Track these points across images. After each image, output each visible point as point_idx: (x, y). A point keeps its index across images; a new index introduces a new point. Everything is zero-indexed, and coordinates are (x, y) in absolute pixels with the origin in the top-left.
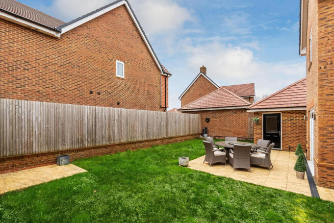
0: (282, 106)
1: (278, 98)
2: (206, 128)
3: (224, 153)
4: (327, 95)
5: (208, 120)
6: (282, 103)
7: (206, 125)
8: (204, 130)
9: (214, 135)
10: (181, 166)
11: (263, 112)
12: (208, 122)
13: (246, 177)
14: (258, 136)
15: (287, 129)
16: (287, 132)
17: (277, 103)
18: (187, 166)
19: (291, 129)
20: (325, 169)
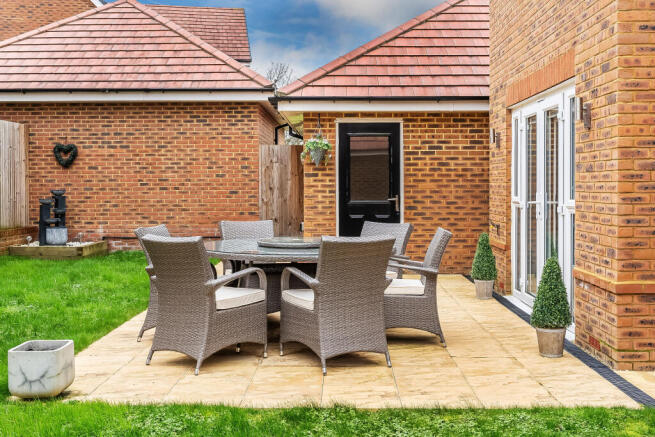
0: (408, 93)
1: (387, 61)
2: (59, 199)
3: (258, 295)
4: (641, 28)
5: (66, 156)
6: (403, 81)
7: (57, 179)
8: (44, 207)
9: (100, 231)
10: (28, 399)
11: (339, 115)
12: (67, 165)
13: (391, 389)
14: (320, 219)
15: (421, 186)
16: (419, 197)
17: (387, 81)
18: (63, 395)
19: (433, 186)
20: (636, 303)
